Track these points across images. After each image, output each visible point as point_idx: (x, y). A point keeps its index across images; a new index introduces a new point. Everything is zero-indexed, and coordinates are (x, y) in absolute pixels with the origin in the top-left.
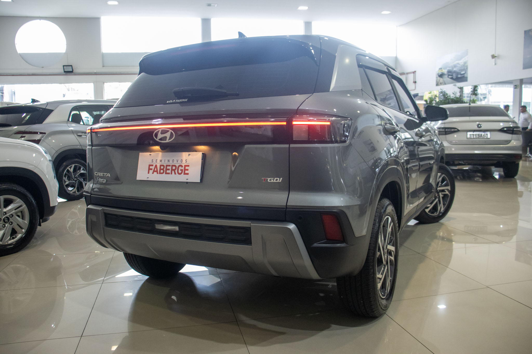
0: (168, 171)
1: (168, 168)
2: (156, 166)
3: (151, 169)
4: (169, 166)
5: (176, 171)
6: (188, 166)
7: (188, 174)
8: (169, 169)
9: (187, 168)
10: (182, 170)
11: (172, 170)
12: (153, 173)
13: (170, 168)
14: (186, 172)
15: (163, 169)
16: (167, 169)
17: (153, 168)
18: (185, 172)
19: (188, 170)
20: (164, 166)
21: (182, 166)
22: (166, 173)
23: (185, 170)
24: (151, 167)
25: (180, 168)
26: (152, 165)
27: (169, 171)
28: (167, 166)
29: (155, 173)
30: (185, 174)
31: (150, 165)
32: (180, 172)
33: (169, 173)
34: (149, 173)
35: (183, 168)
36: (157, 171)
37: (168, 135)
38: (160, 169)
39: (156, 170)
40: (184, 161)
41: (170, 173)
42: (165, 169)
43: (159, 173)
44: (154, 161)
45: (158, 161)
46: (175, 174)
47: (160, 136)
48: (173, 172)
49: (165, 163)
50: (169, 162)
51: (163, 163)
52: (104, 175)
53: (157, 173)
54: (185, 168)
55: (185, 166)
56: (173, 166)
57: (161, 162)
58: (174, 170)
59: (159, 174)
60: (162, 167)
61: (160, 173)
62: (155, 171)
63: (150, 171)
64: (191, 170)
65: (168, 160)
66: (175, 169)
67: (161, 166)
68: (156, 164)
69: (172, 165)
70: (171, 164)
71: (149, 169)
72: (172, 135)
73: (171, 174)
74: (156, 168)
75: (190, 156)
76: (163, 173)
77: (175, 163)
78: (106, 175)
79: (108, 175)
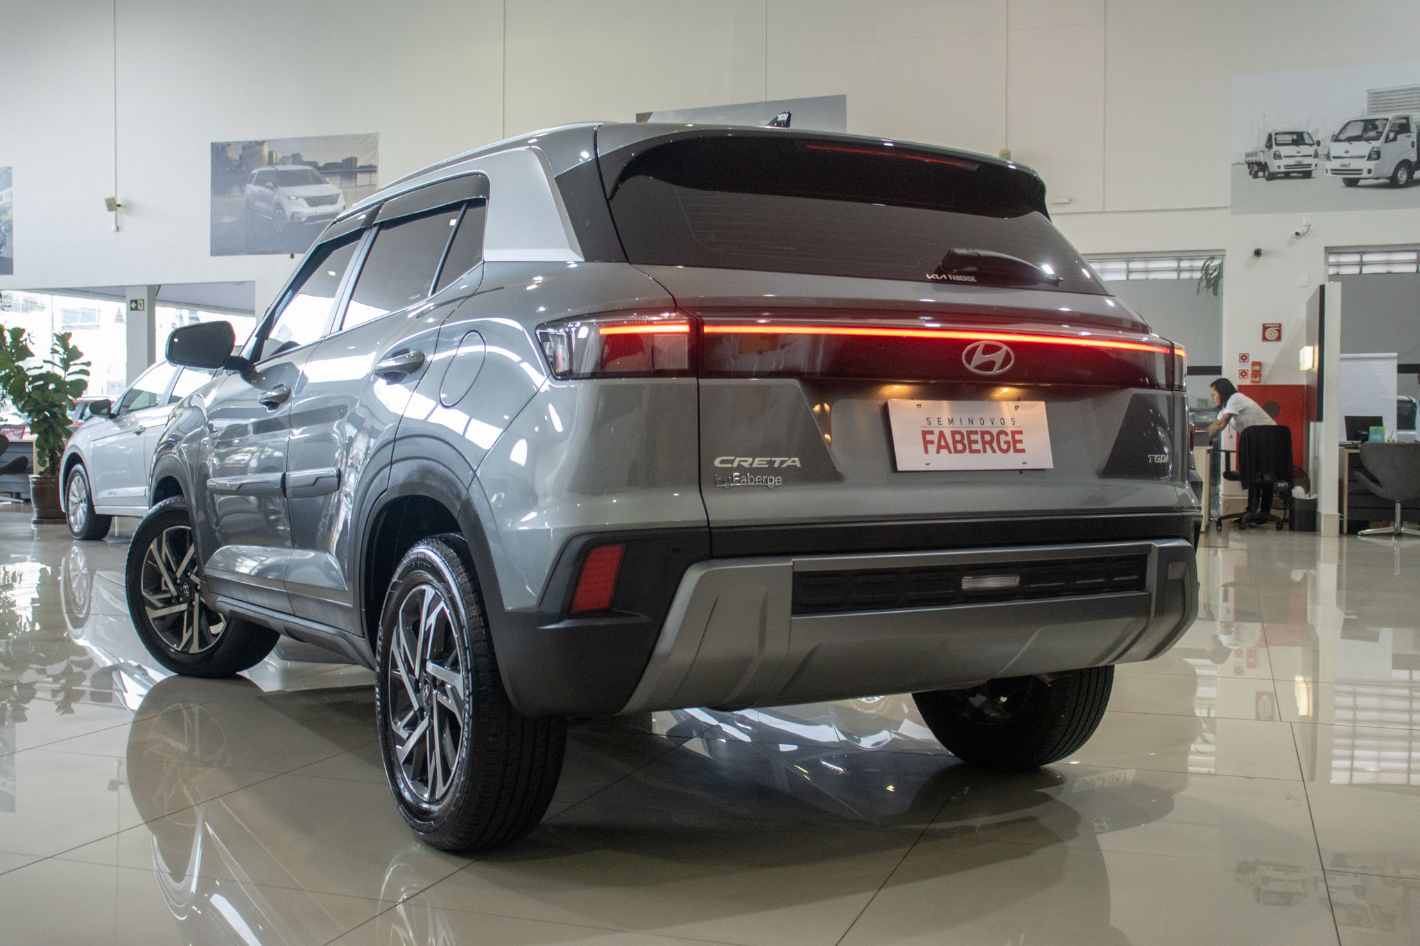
0: (975, 447)
1: (973, 437)
2: (941, 434)
3: (932, 442)
4: (976, 433)
5: (995, 445)
6: (1021, 432)
7: (1023, 451)
8: (976, 442)
9: (1018, 437)
10: (1007, 442)
11: (984, 443)
12: (938, 452)
13: (977, 437)
14: (1019, 446)
15: (961, 442)
16: (971, 442)
17: (935, 438)
18: (1015, 445)
19: (1021, 441)
20: (960, 433)
21: (1006, 434)
22: (972, 451)
23: (1015, 442)
24: (929, 437)
25: (1003, 438)
26: (932, 433)
27: (978, 446)
28: (969, 433)
29: (944, 452)
30: (1016, 451)
31: (925, 433)
32: (1004, 447)
33: (978, 451)
34: (926, 451)
35: (1009, 438)
36: (947, 447)
37: (998, 357)
38: (955, 442)
39: (943, 443)
40: (1008, 422)
41: (982, 451)
42: (966, 441)
43: (953, 451)
44: (935, 422)
45: (945, 422)
46: (994, 451)
47: (979, 358)
48: (988, 447)
49: (963, 425)
50: (973, 424)
51: (957, 426)
52: (771, 463)
53: (950, 452)
54: (1013, 437)
55: (1014, 433)
56: (983, 433)
57: (951, 425)
58: (990, 443)
59: (955, 453)
60: (958, 437)
61: (957, 451)
62: (943, 447)
63: (929, 446)
64: (1027, 442)
65: (969, 419)
66: (991, 440)
67: (954, 433)
68: (941, 429)
69: (981, 432)
70: (979, 430)
71: (926, 443)
72: (1007, 358)
73: (985, 451)
74: (942, 440)
75: (1019, 409)
76: (963, 451)
77: (987, 426)
78: (782, 462)
79: (794, 461)
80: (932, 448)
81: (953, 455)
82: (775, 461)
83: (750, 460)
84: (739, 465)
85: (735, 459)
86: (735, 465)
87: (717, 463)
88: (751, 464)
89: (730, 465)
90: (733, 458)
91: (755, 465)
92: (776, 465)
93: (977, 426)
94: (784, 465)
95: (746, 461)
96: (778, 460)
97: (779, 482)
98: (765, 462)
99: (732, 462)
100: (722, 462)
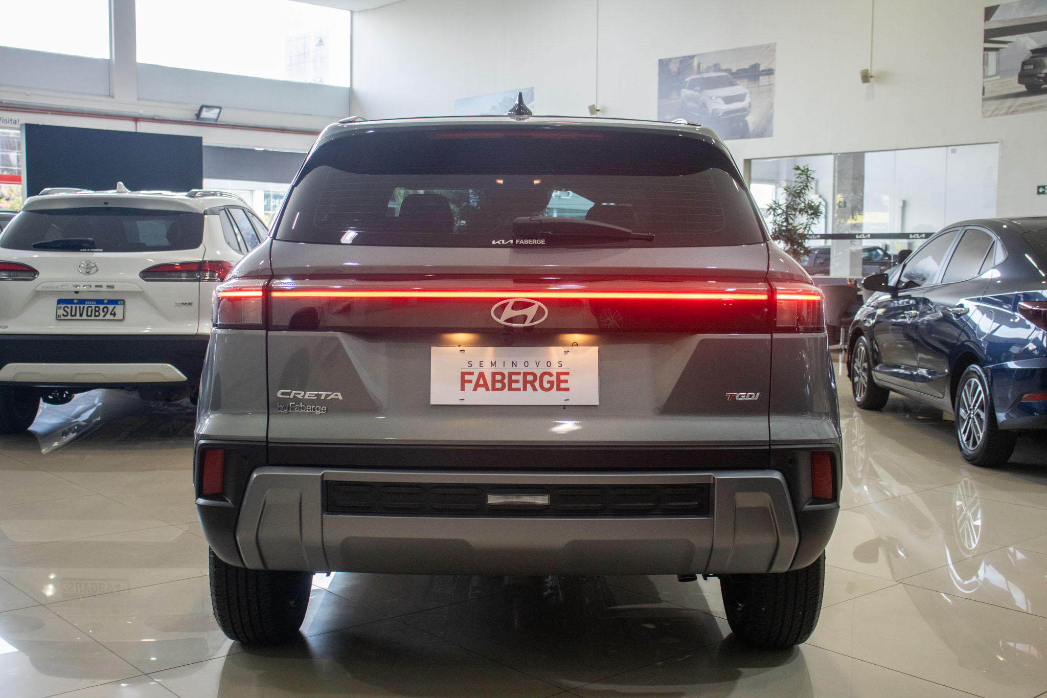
0: (514, 385)
1: (514, 377)
2: (481, 375)
3: (470, 381)
4: (519, 374)
5: (537, 384)
6: (567, 374)
7: (567, 389)
8: (517, 381)
9: (563, 377)
10: (551, 383)
11: (525, 382)
12: (475, 389)
13: (520, 378)
14: (563, 385)
15: (502, 381)
16: (511, 382)
17: (474, 378)
18: (559, 384)
19: (566, 381)
20: (503, 375)
21: (551, 375)
22: (510, 389)
23: (559, 381)
24: (467, 377)
25: (546, 378)
26: (472, 373)
27: (519, 385)
28: (510, 374)
29: (481, 390)
30: (559, 389)
31: (463, 374)
32: (547, 386)
33: (519, 389)
34: (463, 389)
35: (554, 378)
36: (485, 385)
37: (531, 312)
38: (494, 381)
39: (481, 382)
40: (555, 365)
41: (522, 389)
42: (506, 381)
43: (490, 388)
44: (476, 365)
45: (487, 364)
46: (535, 389)
47: (509, 313)
48: (529, 386)
49: (506, 367)
50: (516, 366)
51: (499, 368)
52: (319, 396)
53: (487, 389)
54: (558, 378)
55: (559, 374)
56: (525, 374)
57: (493, 367)
58: (532, 383)
59: (492, 390)
60: (498, 377)
61: (494, 389)
62: (481, 386)
63: (466, 384)
64: (572, 382)
65: (513, 362)
66: (532, 381)
67: (494, 374)
68: (482, 371)
69: (524, 373)
70: (522, 371)
71: (463, 382)
72: (540, 312)
73: (525, 389)
74: (481, 379)
75: (569, 353)
76: (502, 389)
77: (532, 368)
78: (327, 396)
79: (336, 395)
80: (469, 387)
81: (491, 392)
82: (322, 394)
83: (302, 393)
84: (294, 396)
85: (291, 392)
86: (292, 396)
87: (279, 394)
88: (303, 396)
89: (288, 397)
90: (290, 391)
91: (306, 397)
92: (323, 397)
93: (521, 368)
94: (329, 398)
95: (300, 394)
96: (324, 394)
97: (324, 411)
98: (314, 395)
99: (289, 394)
100: (283, 394)
